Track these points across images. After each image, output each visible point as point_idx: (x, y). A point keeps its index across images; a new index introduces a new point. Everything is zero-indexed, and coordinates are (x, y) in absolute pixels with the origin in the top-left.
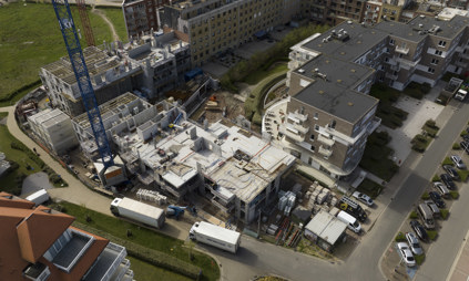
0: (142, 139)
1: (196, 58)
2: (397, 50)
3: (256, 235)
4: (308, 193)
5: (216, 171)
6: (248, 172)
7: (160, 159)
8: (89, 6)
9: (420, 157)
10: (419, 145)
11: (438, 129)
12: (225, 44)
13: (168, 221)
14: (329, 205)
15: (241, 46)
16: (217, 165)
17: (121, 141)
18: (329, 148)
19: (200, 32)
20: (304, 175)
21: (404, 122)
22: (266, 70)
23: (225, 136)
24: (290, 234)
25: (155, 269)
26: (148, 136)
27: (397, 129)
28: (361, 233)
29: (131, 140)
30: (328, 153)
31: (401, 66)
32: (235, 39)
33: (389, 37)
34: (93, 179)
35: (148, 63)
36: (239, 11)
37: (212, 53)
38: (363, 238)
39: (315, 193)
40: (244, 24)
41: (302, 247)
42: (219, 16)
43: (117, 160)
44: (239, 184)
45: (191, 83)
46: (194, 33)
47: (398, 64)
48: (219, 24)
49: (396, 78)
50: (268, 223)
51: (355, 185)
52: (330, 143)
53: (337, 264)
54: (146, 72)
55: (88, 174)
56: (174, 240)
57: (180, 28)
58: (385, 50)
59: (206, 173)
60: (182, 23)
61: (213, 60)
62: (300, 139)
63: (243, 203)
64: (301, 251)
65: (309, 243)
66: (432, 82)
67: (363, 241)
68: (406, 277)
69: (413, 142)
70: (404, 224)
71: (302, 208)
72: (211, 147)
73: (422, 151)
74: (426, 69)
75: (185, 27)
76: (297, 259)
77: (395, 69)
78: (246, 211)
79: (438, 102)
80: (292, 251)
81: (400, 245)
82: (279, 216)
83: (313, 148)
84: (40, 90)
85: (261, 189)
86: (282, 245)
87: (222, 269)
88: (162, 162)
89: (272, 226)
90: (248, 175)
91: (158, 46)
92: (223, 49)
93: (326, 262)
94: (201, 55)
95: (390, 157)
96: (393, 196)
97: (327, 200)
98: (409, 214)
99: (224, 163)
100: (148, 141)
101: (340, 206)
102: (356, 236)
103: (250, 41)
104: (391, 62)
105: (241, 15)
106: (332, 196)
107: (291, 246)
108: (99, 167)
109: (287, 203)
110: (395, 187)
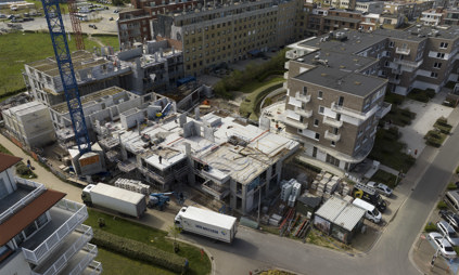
0: (126, 126)
1: (189, 67)
2: (397, 52)
3: (256, 224)
4: (315, 182)
5: (208, 155)
6: (245, 156)
7: (143, 144)
8: (86, 34)
9: (437, 151)
10: (433, 140)
11: (450, 127)
12: (219, 58)
13: (149, 211)
14: (341, 193)
15: (235, 62)
16: (210, 149)
17: (101, 129)
18: (336, 131)
19: (194, 41)
20: (308, 166)
21: (413, 121)
22: (260, 81)
23: (218, 124)
24: (296, 225)
25: (129, 261)
26: (132, 124)
27: (407, 127)
28: (381, 223)
29: (113, 127)
30: (336, 138)
31: (403, 69)
32: (229, 54)
33: (388, 40)
34: (68, 171)
35: (139, 65)
36: (233, 26)
37: (205, 64)
38: (385, 229)
39: (323, 182)
40: (238, 39)
41: (313, 239)
42: (213, 27)
43: (96, 147)
44: (234, 166)
45: (183, 88)
46: (188, 42)
47: (400, 66)
48: (213, 36)
49: (398, 82)
50: (270, 213)
51: (369, 175)
52: (338, 124)
53: (357, 256)
54: (136, 73)
55: (62, 166)
56: (156, 231)
57: (174, 36)
58: (384, 54)
59: (196, 157)
60: (175, 30)
61: (206, 72)
62: (302, 126)
63: (239, 185)
64: (311, 242)
65: (320, 234)
66: (436, 88)
67: (386, 232)
68: (448, 271)
69: (425, 138)
70: (432, 214)
71: (309, 196)
72: (202, 134)
73: (438, 146)
74: (428, 74)
75: (178, 34)
76: (307, 251)
77: (396, 73)
78: (242, 197)
79: (446, 105)
80: (300, 242)
81: (432, 235)
82: (282, 206)
83: (317, 136)
84: (24, 95)
85: (260, 171)
86: (288, 236)
87: (213, 262)
88: (145, 147)
89: (275, 216)
90: (245, 159)
91: (150, 52)
92: (218, 62)
93: (344, 254)
94: (195, 65)
95: (403, 151)
96: (414, 187)
97: (338, 189)
98: (436, 204)
99: (217, 148)
100: (132, 128)
101: (354, 194)
102: (376, 227)
103: (244, 58)
104: (392, 66)
105: (235, 30)
106: (343, 185)
107: (298, 237)
108: (74, 153)
109: (292, 192)
110: (414, 178)
